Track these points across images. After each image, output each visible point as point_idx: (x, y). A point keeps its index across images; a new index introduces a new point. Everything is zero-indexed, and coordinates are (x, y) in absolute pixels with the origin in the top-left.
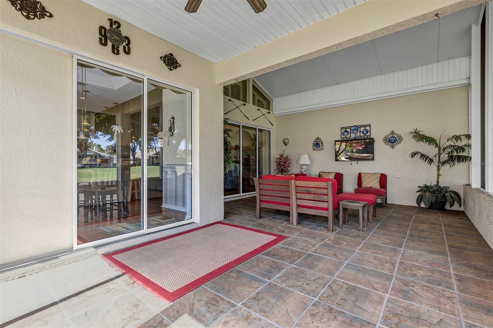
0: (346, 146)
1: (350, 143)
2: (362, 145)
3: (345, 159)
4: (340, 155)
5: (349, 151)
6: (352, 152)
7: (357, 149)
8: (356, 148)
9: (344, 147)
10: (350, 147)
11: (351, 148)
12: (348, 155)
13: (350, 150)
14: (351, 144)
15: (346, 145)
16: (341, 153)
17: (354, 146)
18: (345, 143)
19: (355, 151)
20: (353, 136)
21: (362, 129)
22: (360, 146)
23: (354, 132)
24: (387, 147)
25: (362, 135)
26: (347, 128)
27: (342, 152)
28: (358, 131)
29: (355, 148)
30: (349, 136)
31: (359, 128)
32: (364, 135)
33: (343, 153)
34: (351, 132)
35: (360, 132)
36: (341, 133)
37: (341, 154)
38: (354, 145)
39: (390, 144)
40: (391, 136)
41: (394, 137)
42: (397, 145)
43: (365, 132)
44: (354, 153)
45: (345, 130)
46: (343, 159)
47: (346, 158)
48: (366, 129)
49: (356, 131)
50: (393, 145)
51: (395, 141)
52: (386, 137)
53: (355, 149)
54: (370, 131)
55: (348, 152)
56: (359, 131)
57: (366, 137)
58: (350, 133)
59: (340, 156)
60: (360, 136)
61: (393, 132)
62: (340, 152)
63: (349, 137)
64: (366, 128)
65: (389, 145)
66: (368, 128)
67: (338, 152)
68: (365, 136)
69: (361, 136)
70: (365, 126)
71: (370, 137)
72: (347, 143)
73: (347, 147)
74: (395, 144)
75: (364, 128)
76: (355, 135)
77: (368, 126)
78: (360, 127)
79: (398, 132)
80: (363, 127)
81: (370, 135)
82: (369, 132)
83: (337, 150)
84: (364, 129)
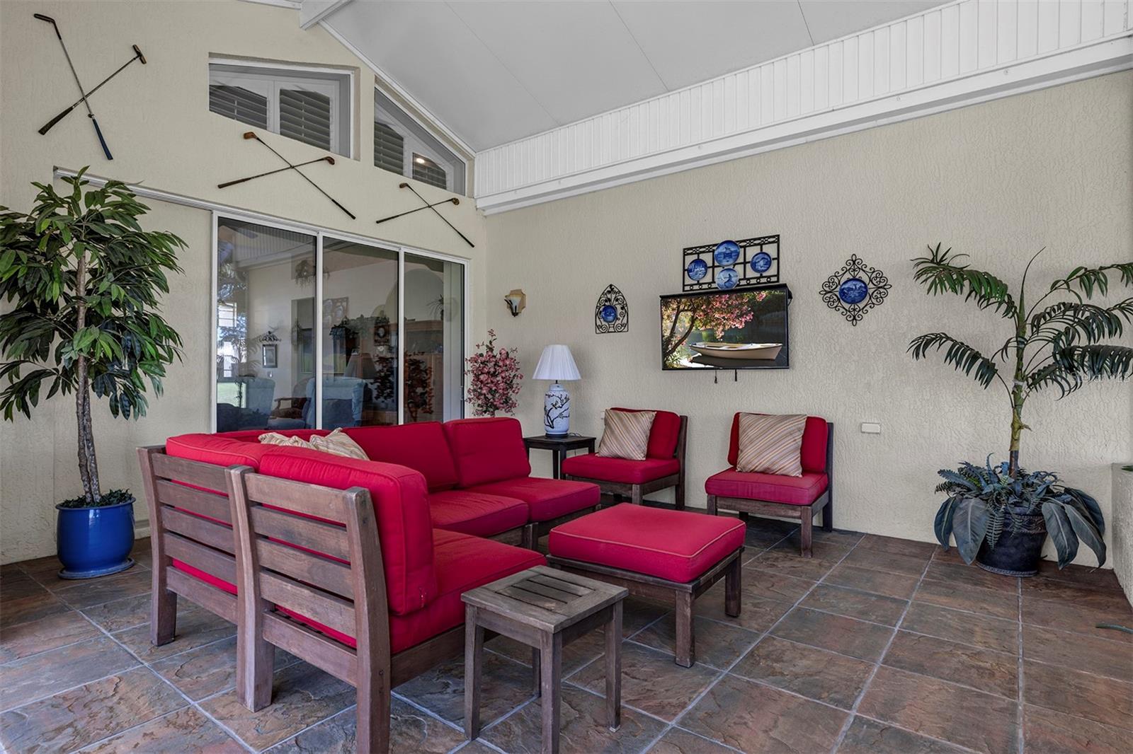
0: (693, 320)
1: (702, 311)
2: (742, 316)
3: (691, 362)
4: (674, 350)
5: (701, 334)
6: (712, 338)
7: (727, 328)
8: (724, 325)
9: (688, 325)
10: (705, 325)
11: (708, 327)
12: (697, 350)
13: (704, 334)
14: (706, 314)
15: (693, 317)
16: (677, 345)
17: (718, 319)
18: (690, 314)
19: (719, 334)
20: (721, 278)
21: (752, 252)
22: (737, 317)
23: (725, 263)
24: (835, 319)
25: (751, 273)
26: (704, 252)
27: (680, 342)
28: (738, 261)
29: (720, 324)
30: (708, 278)
31: (742, 250)
32: (758, 275)
33: (684, 343)
34: (716, 264)
35: (745, 263)
36: (684, 270)
37: (679, 348)
38: (717, 316)
39: (847, 306)
40: (847, 276)
41: (860, 280)
42: (869, 310)
43: (762, 263)
44: (718, 342)
45: (695, 257)
46: (685, 362)
47: (692, 358)
48: (764, 251)
49: (731, 261)
50: (854, 310)
51: (863, 293)
52: (830, 281)
53: (721, 328)
54: (778, 259)
55: (699, 338)
56: (741, 259)
57: (763, 280)
58: (713, 267)
59: (675, 353)
60: (745, 278)
61: (854, 263)
62: (675, 340)
63: (709, 283)
64: (766, 249)
65: (842, 310)
66: (770, 250)
67: (668, 341)
68: (762, 277)
69: (749, 279)
70: (762, 241)
71: (778, 281)
72: (694, 310)
73: (697, 323)
74: (861, 305)
75: (757, 250)
76: (726, 274)
77: (770, 243)
78: (745, 247)
79: (870, 261)
80: (756, 245)
81: (778, 276)
82: (775, 263)
83: (667, 334)
84: (759, 251)
